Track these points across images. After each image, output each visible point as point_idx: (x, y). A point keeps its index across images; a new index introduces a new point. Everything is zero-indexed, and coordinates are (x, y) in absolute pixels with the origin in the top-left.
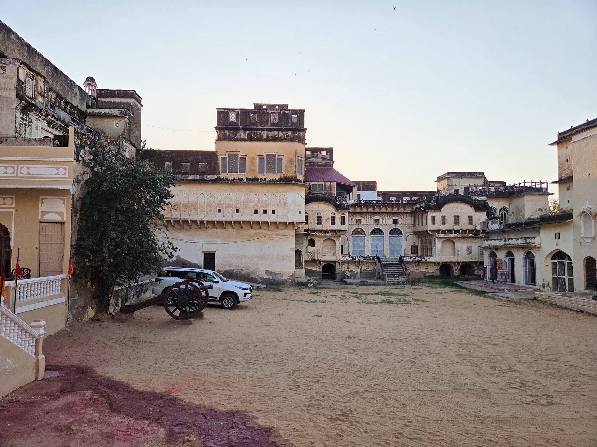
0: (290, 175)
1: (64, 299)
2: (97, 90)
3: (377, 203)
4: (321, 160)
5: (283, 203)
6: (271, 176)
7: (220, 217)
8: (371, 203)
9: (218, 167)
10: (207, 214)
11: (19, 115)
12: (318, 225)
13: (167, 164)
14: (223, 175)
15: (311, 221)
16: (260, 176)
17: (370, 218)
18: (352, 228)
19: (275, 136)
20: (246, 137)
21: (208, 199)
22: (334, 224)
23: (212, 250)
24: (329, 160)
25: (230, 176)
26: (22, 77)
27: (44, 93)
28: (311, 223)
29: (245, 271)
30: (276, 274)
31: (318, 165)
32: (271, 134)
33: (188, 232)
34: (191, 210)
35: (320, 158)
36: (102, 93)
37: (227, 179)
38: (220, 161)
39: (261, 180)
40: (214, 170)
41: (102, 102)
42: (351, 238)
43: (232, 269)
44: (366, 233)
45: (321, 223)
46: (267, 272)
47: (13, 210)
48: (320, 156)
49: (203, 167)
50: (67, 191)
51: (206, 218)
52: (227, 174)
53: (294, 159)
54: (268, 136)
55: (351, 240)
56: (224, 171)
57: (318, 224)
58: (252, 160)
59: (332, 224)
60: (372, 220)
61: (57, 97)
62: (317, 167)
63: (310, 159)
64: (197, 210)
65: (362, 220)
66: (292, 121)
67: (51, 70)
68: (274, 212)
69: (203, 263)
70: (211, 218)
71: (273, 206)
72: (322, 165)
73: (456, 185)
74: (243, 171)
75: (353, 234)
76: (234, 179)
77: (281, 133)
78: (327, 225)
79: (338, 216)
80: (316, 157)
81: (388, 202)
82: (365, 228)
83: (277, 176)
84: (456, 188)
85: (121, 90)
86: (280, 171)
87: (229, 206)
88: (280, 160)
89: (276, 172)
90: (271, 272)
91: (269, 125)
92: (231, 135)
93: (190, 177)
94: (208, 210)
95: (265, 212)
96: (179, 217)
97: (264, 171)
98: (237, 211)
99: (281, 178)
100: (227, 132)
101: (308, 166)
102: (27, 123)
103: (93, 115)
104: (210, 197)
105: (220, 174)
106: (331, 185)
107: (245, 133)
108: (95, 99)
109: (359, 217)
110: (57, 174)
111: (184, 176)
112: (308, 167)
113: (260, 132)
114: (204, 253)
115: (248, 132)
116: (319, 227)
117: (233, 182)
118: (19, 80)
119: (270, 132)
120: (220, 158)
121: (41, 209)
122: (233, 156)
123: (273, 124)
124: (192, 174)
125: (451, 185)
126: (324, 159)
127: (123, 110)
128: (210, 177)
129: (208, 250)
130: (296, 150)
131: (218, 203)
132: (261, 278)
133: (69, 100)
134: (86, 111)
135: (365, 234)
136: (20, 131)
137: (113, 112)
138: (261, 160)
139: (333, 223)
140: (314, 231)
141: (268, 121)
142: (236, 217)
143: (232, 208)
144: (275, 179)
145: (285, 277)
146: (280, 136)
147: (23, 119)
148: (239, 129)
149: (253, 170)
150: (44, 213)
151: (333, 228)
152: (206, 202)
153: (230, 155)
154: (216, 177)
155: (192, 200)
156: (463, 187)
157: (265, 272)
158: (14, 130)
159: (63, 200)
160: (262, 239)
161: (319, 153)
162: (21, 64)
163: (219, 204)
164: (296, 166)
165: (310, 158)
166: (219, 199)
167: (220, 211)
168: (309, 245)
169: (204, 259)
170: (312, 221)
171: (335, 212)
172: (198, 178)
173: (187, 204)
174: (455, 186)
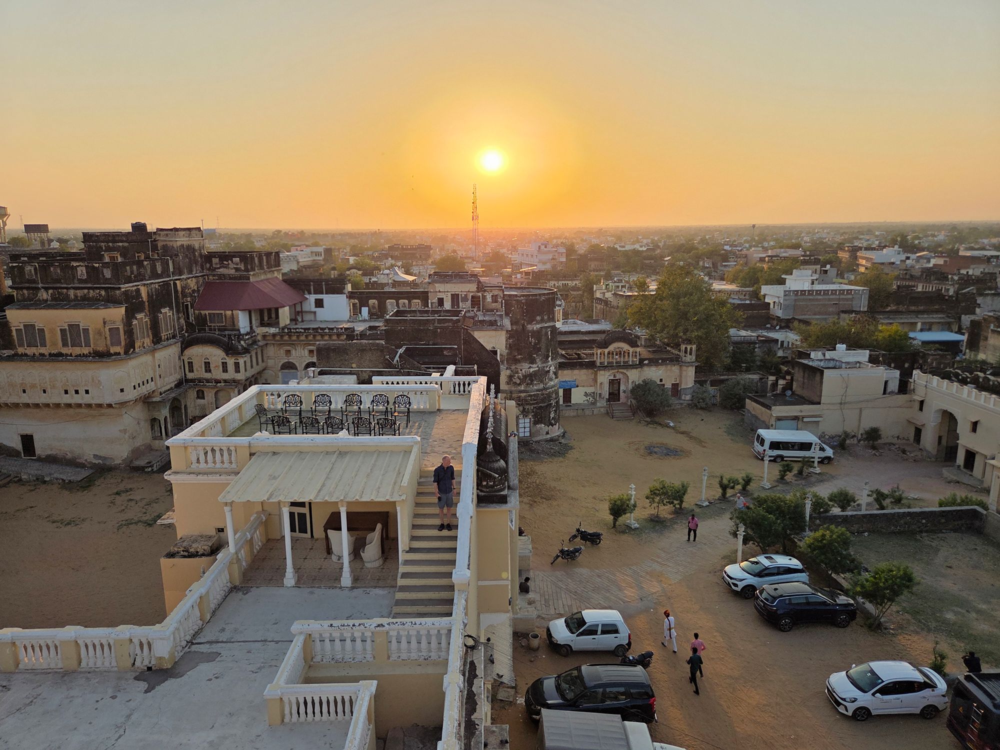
0: (101, 349)
3: (305, 332)
4: (233, 272)
5: (97, 382)
6: (77, 351)
7: (25, 399)
8: (297, 332)
9: (14, 340)
10: (10, 394)
12: (207, 374)
14: (20, 350)
15: (197, 369)
16: (65, 351)
17: (303, 349)
18: (280, 361)
19: (85, 295)
20: (49, 298)
21: (8, 378)
22: (227, 372)
23: (29, 432)
24: (244, 271)
25: (30, 351)
28: (198, 371)
29: (69, 456)
30: (105, 458)
31: (230, 278)
32: (79, 293)
35: (232, 269)
37: (26, 355)
38: (14, 333)
39: (67, 355)
40: (9, 344)
42: (280, 374)
43: (55, 453)
44: (298, 368)
45: (210, 371)
46: (95, 456)
48: (232, 266)
51: (9, 399)
52: (26, 349)
53: (102, 330)
54: (76, 296)
55: (280, 376)
56: (21, 345)
57: (206, 371)
58: (52, 331)
59: (223, 372)
60: (306, 350)
62: (228, 281)
63: (219, 270)
65: (293, 352)
66: (104, 276)
68: (87, 392)
69: (21, 446)
70: (14, 399)
71: (86, 385)
72: (235, 278)
73: (440, 292)
74: (44, 344)
75: (282, 369)
76: (34, 354)
77: (91, 291)
78: (218, 374)
79: (231, 362)
80: (227, 267)
81: (319, 331)
82: (296, 362)
83: (86, 351)
84: (440, 296)
86: (88, 345)
87: (33, 386)
88: (86, 331)
89: (83, 345)
90: (100, 456)
91: (76, 281)
92: (31, 295)
94: (11, 391)
95: (77, 392)
97: (68, 343)
98: (45, 392)
99: (89, 353)
100: (25, 292)
101: (217, 279)
104: (10, 375)
105: (17, 349)
106: (233, 314)
107: (48, 293)
109: (288, 348)
112: (217, 281)
113: (65, 290)
114: (21, 436)
115: (50, 291)
116: (208, 376)
117: (33, 359)
119: (78, 291)
120: (13, 329)
122: (29, 327)
123: (81, 281)
125: (433, 292)
126: (237, 269)
128: (6, 353)
129: (25, 432)
130: (104, 319)
131: (21, 382)
132: (90, 463)
135: (296, 369)
138: (63, 331)
139: (225, 370)
140: (200, 380)
141: (74, 277)
142: (43, 399)
143: (37, 387)
144: (83, 354)
145: (117, 462)
146: (91, 296)
148: (38, 289)
149: (54, 344)
151: (225, 376)
152: (6, 381)
153: (25, 326)
154: (13, 352)
156: (449, 294)
157: (92, 456)
160: (85, 419)
161: (230, 262)
163: (22, 384)
164: (106, 338)
165: (219, 268)
166: (21, 379)
167: (24, 391)
168: (198, 397)
169: (22, 442)
170: (199, 369)
171: (226, 358)
174: (438, 293)
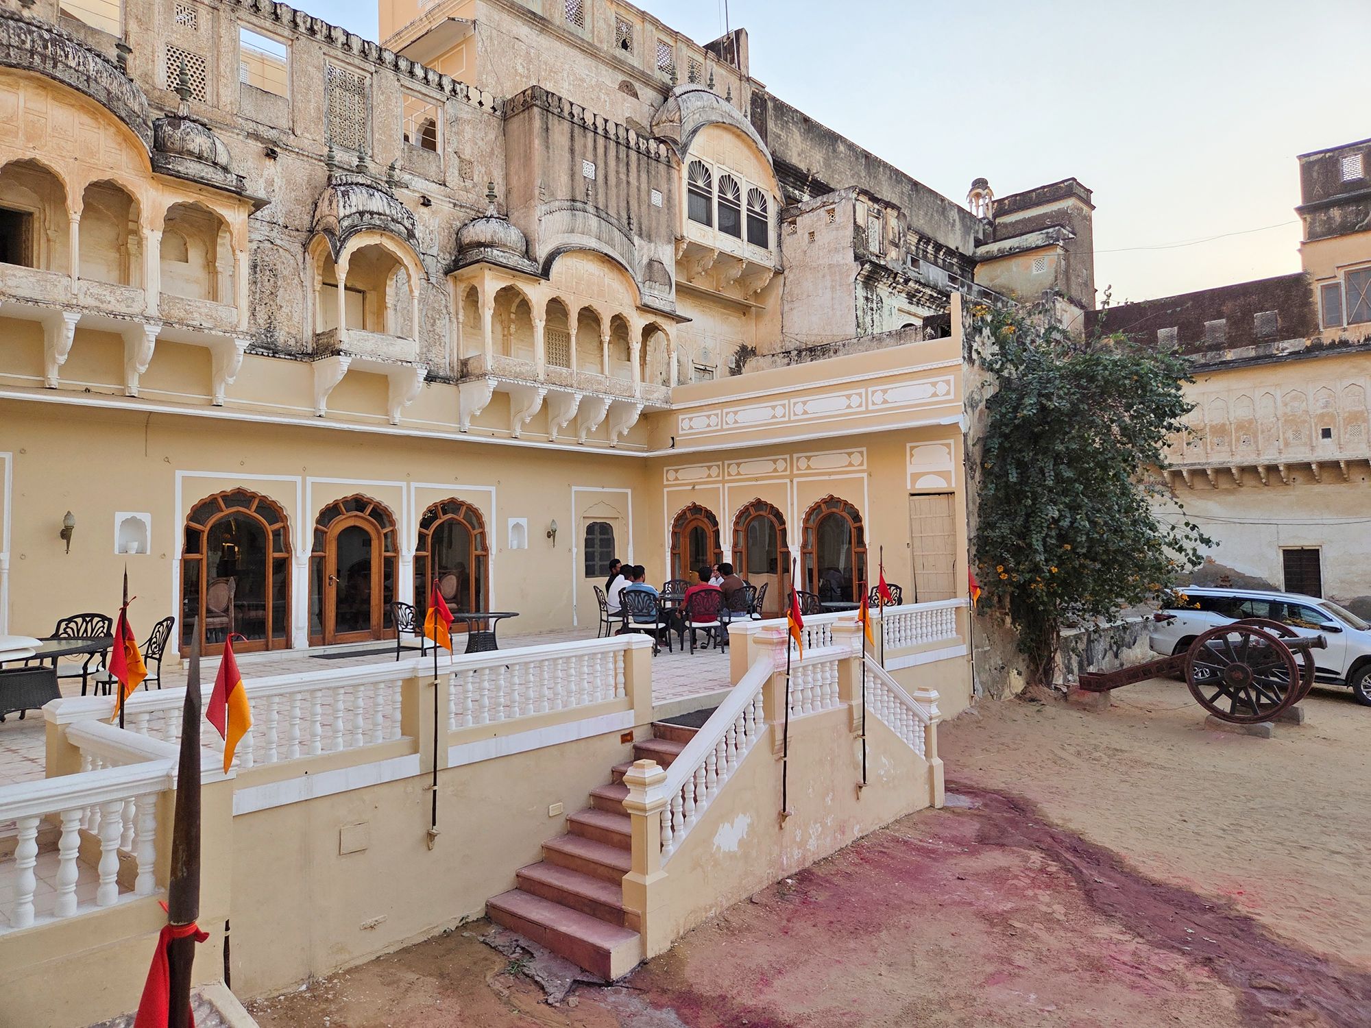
1: (964, 650)
2: (993, 202)
7: (1327, 451)
9: (1314, 313)
10: (1287, 444)
11: (861, 292)
13: (1162, 333)
14: (1329, 335)
21: (1286, 405)
23: (1308, 543)
25: (1355, 334)
26: (860, 221)
27: (899, 239)
33: (1231, 498)
34: (1238, 439)
36: (1003, 207)
37: (1344, 343)
38: (1317, 297)
40: (1300, 323)
41: (1005, 225)
47: (865, 475)
49: (1266, 322)
50: (956, 425)
51: (1283, 456)
52: (1345, 330)
56: (1335, 321)
61: (919, 241)
64: (1256, 437)
67: (907, 188)
69: (1281, 577)
70: (1299, 455)
85: (1043, 187)
87: (1355, 419)
92: (1352, 218)
93: (1230, 355)
94: (1290, 434)
96: (1204, 461)
100: (1335, 213)
102: (875, 306)
103: (989, 259)
104: (1294, 398)
105: (1320, 333)
108: (990, 223)
110: (935, 395)
111: (1210, 355)
114: (1287, 553)
118: (857, 227)
120: (1317, 288)
121: (911, 469)
122: (1363, 275)
124: (1232, 346)
127: (1051, 230)
128: (1290, 346)
129: (1296, 545)
131: (1319, 411)
133: (941, 241)
134: (974, 253)
136: (864, 323)
137: (1030, 240)
147: (867, 299)
150: (916, 477)
152: (1280, 413)
153: (1350, 276)
154: (1308, 343)
155: (1240, 412)
158: (855, 323)
159: (948, 446)
162: (858, 194)
163: (1322, 415)
166: (1321, 403)
167: (1327, 433)
169: (1286, 567)
172: (1253, 354)
173: (1224, 425)
